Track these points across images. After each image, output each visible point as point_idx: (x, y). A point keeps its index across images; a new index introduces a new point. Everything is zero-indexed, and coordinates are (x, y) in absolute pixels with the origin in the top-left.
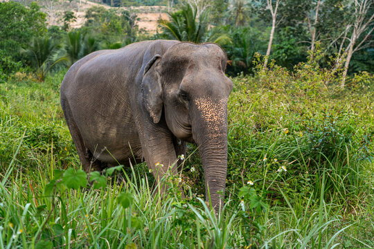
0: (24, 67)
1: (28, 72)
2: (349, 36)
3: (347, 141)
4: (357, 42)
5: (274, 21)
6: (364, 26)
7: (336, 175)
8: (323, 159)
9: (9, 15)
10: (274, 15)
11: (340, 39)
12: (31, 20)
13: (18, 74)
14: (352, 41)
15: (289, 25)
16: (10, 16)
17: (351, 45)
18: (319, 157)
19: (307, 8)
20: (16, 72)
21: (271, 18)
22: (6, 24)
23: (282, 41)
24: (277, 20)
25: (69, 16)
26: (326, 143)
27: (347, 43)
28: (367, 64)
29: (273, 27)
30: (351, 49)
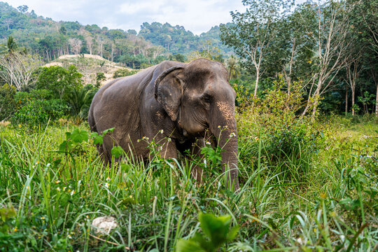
0: (65, 115)
1: (68, 119)
2: (317, 82)
3: (300, 140)
4: (323, 86)
5: (258, 73)
6: (328, 74)
7: (292, 165)
8: (283, 155)
9: (53, 75)
10: (257, 69)
11: (310, 85)
12: (70, 79)
13: (61, 120)
14: (319, 86)
15: (270, 76)
16: (54, 77)
17: (318, 90)
18: (279, 154)
19: (283, 62)
20: (59, 118)
21: (256, 71)
22: (51, 82)
23: (265, 88)
24: (260, 72)
25: (100, 77)
26: (285, 143)
27: (315, 88)
28: (331, 103)
29: (258, 78)
30: (318, 92)
